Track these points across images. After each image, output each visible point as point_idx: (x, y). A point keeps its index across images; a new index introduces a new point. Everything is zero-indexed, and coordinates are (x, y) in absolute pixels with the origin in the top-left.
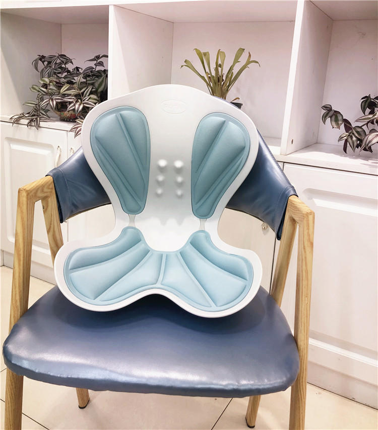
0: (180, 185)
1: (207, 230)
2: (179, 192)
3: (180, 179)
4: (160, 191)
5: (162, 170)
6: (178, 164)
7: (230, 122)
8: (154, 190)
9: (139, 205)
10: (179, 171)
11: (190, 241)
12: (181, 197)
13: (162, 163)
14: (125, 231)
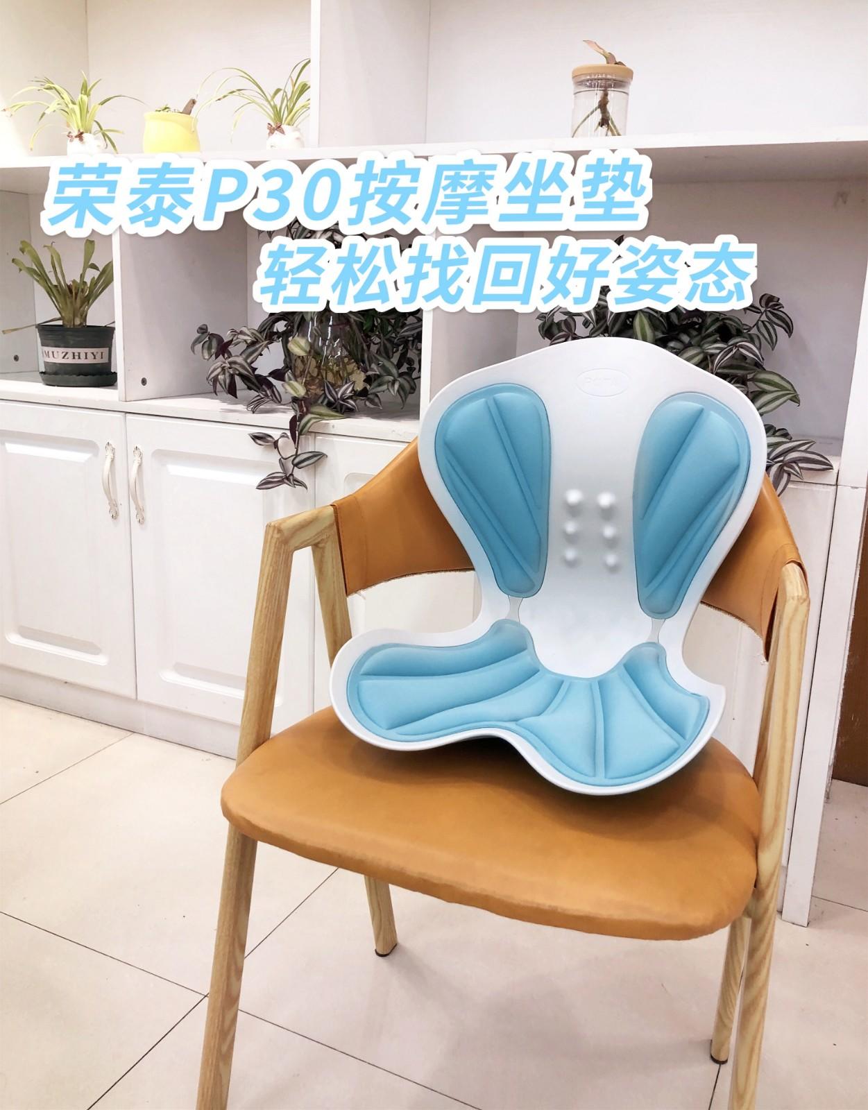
0: (612, 544)
1: (662, 642)
2: (611, 559)
3: (609, 531)
4: (570, 554)
5: (574, 511)
6: (605, 500)
7: (712, 412)
8: (560, 552)
9: (529, 578)
10: (608, 514)
11: (624, 661)
12: (614, 569)
13: (574, 497)
14: (497, 628)
